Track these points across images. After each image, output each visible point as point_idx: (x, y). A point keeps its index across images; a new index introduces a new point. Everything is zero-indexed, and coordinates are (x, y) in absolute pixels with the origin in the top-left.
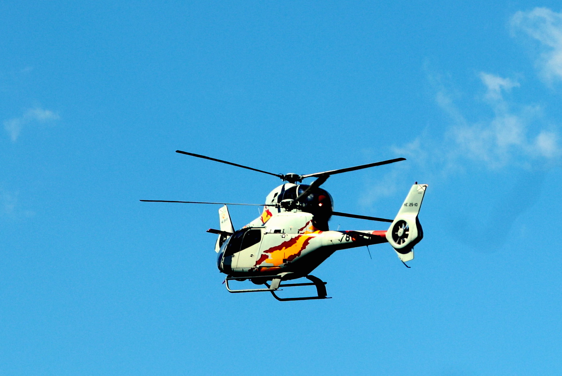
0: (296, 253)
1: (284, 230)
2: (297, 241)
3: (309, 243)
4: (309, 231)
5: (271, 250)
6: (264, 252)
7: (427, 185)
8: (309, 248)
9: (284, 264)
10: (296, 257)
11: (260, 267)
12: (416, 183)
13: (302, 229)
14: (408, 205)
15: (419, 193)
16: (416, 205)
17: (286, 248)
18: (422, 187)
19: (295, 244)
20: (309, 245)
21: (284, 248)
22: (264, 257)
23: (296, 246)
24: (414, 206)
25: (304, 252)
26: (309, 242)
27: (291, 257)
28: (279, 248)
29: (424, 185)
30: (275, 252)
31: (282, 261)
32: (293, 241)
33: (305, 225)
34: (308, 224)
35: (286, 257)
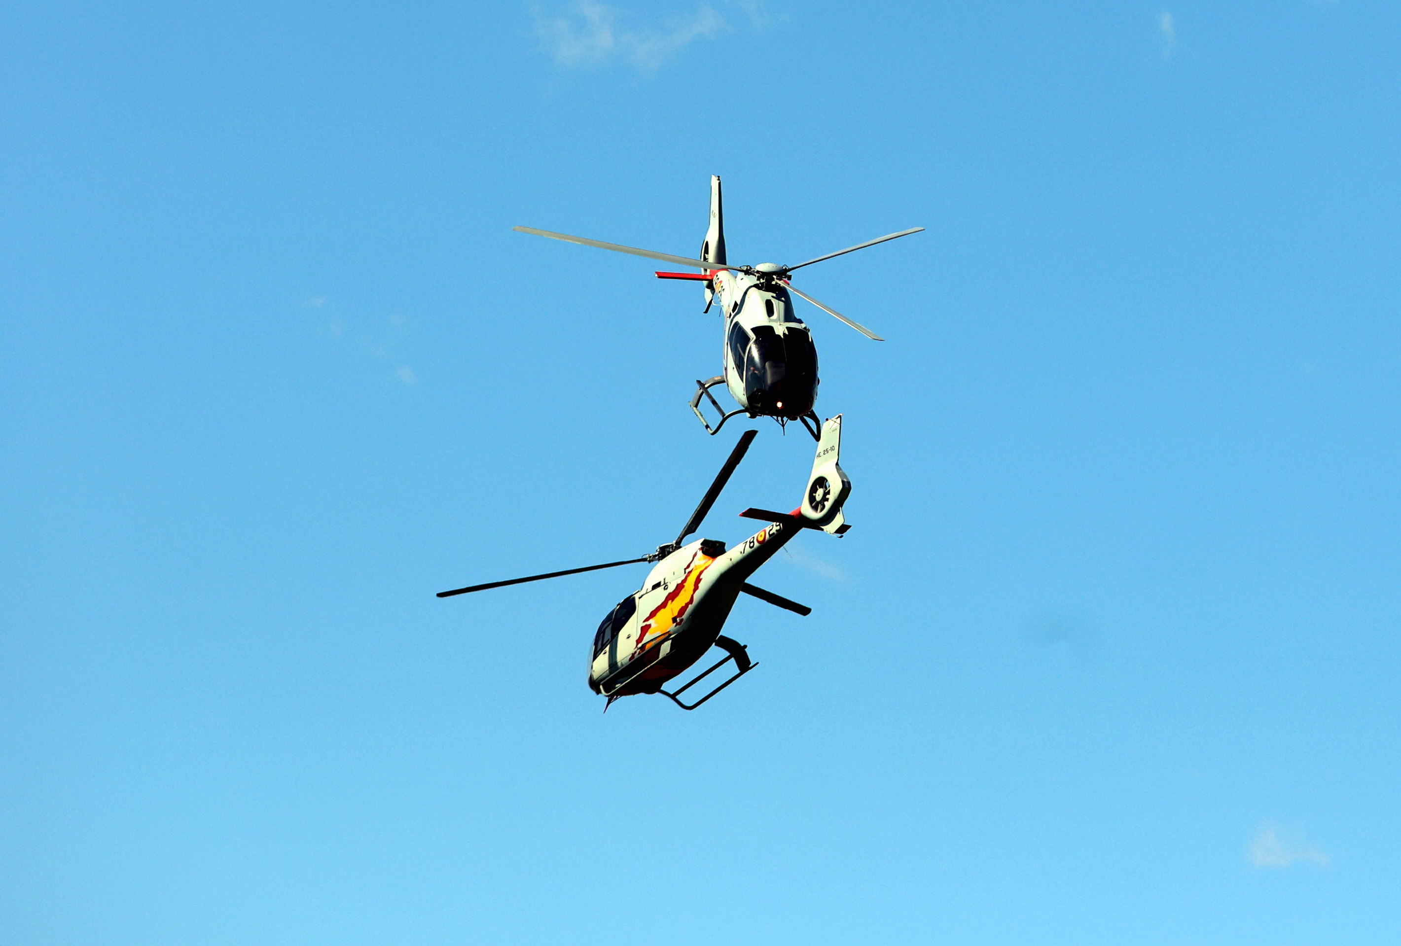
0: (688, 600)
1: (665, 579)
2: (684, 584)
3: (701, 579)
4: (699, 564)
5: (653, 614)
6: (644, 621)
7: (841, 414)
8: (704, 586)
9: (675, 624)
10: (688, 607)
11: (643, 645)
12: (827, 420)
13: (688, 566)
14: (822, 454)
15: (833, 431)
16: (832, 449)
17: (672, 601)
18: (835, 420)
19: (684, 589)
20: (702, 581)
21: (670, 602)
22: (645, 629)
23: (685, 590)
24: (830, 451)
25: (698, 595)
26: (701, 577)
27: (682, 610)
28: (663, 605)
29: (837, 416)
30: (659, 614)
31: (671, 621)
32: (680, 587)
33: (692, 559)
34: (695, 555)
35: (676, 614)
